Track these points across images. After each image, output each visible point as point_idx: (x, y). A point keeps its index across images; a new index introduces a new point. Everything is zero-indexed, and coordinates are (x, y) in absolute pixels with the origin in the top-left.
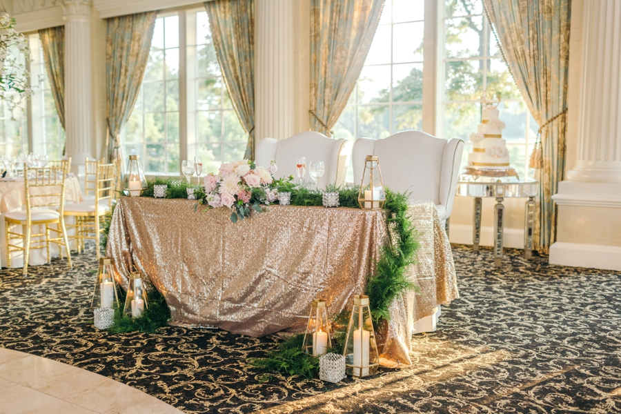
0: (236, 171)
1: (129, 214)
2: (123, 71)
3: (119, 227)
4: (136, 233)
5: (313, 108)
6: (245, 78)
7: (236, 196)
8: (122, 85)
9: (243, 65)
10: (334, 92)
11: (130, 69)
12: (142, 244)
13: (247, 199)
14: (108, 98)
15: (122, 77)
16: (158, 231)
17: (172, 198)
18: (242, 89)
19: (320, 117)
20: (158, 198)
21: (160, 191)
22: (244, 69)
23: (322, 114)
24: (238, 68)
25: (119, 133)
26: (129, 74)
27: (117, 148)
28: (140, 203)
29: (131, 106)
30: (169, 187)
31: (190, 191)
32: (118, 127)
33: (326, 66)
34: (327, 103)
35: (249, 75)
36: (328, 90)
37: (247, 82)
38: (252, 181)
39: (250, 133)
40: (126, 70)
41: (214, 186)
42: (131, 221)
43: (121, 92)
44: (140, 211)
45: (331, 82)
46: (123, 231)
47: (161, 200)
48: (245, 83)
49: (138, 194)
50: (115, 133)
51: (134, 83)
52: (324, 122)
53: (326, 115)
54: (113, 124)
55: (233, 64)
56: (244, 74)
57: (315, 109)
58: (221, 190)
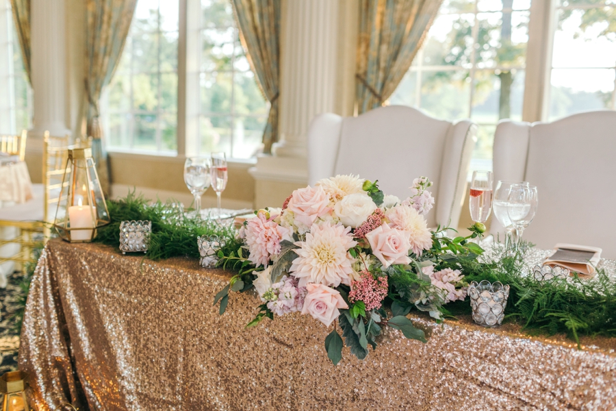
0: (337, 212)
1: (66, 281)
2: (105, 18)
3: (46, 306)
4: (80, 326)
5: (361, 72)
6: (266, 28)
7: (344, 289)
8: (104, 36)
9: (265, 11)
10: (392, 50)
11: (115, 16)
12: (93, 351)
13: (374, 297)
14: (87, 54)
15: (105, 26)
16: (129, 331)
17: (163, 257)
18: (262, 43)
19: (371, 84)
20: (129, 254)
21: (134, 235)
22: (266, 16)
23: (375, 80)
24: (257, 15)
25: (99, 97)
26: (113, 21)
27: (97, 116)
28: (89, 262)
29: (115, 64)
30: (156, 228)
31: (207, 248)
32: (98, 90)
33: (383, 14)
34: (383, 64)
35: (273, 24)
36: (384, 48)
37: (270, 33)
38: (391, 246)
39: (272, 102)
40: (110, 18)
41: (275, 250)
42: (70, 297)
43: (102, 45)
44: (89, 280)
45: (390, 36)
46: (53, 315)
47: (135, 262)
48: (267, 35)
49: (86, 235)
50: (94, 98)
51: (120, 34)
52: (378, 91)
53: (380, 82)
54: (92, 86)
55: (251, 9)
56: (266, 23)
57: (365, 73)
58: (298, 268)
